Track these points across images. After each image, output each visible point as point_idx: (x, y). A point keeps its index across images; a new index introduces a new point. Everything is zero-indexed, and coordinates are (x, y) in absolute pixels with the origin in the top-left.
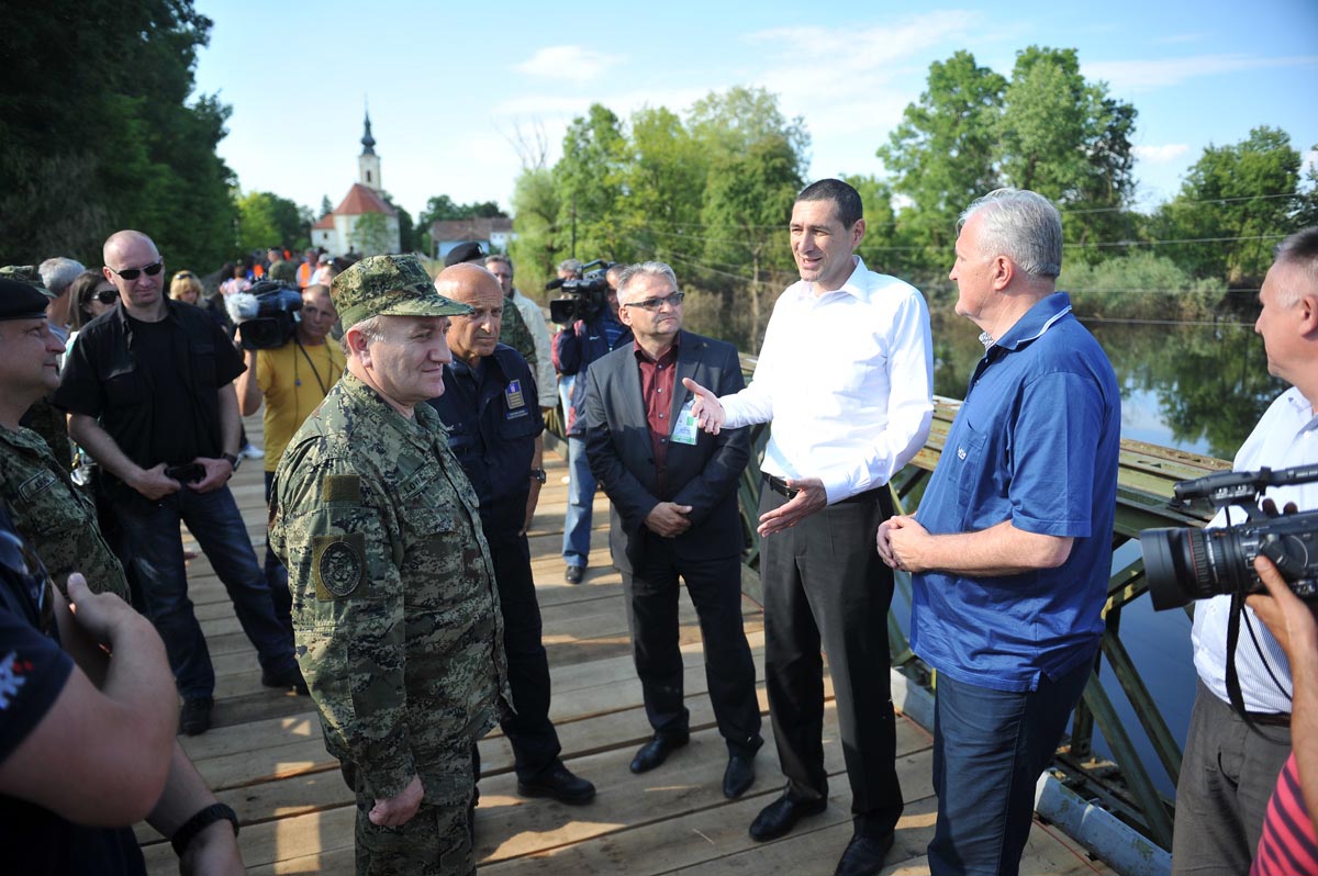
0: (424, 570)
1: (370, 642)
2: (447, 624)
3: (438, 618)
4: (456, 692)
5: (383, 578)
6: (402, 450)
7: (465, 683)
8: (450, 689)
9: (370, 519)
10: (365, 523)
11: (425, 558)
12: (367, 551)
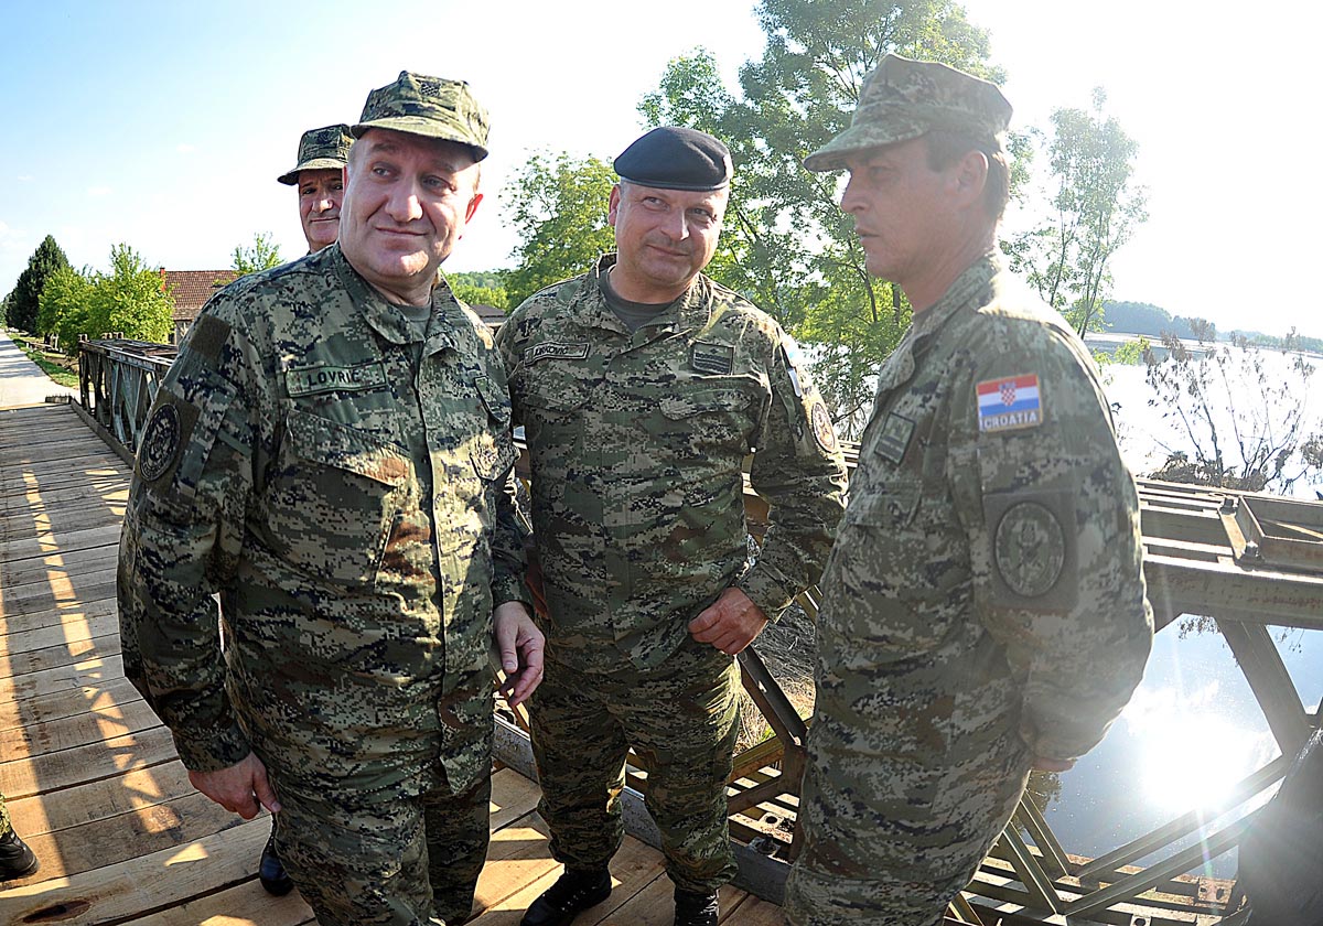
0: (306, 513)
1: (151, 561)
2: (334, 619)
3: (323, 603)
4: (337, 719)
5: (192, 485)
6: (345, 330)
7: (357, 714)
8: (329, 711)
9: (219, 395)
10: (207, 395)
11: (308, 494)
12: (193, 437)
